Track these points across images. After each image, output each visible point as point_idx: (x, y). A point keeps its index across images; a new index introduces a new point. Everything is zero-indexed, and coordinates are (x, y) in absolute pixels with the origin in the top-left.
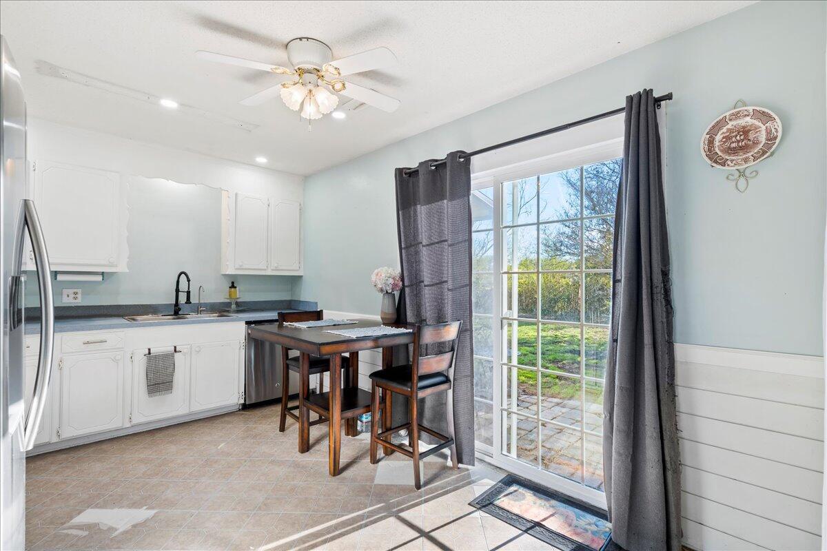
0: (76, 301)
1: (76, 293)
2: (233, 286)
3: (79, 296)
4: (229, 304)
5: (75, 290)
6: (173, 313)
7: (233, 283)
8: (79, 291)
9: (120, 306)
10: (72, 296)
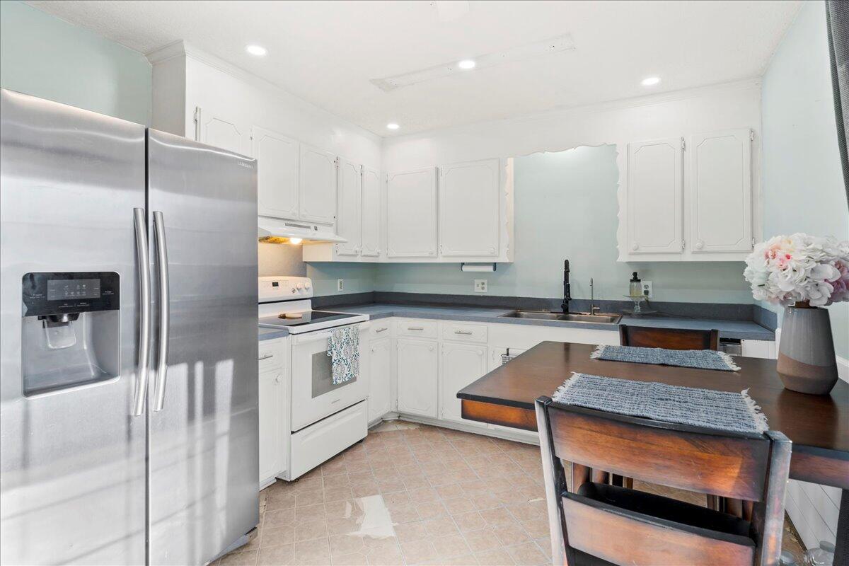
0: (484, 291)
1: (483, 284)
2: (636, 279)
3: (486, 286)
4: (631, 305)
5: (483, 281)
6: (562, 311)
7: (635, 274)
8: (485, 281)
9: (516, 298)
10: (480, 286)
